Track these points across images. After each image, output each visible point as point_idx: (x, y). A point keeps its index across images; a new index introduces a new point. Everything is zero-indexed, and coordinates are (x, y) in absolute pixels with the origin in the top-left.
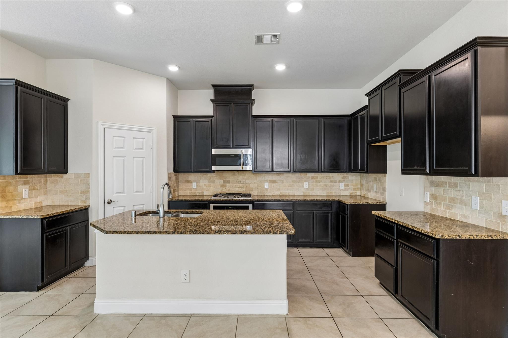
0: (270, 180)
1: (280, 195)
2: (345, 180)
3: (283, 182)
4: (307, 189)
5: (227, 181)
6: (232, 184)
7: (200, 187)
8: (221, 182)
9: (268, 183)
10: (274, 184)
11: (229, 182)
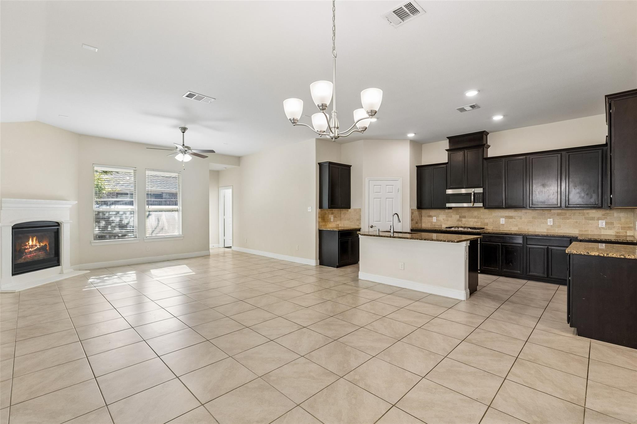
0: (506, 216)
1: (518, 230)
2: (608, 217)
3: (521, 218)
6: (467, 219)
7: (439, 220)
8: (458, 217)
9: (504, 219)
10: (511, 220)
11: (465, 217)
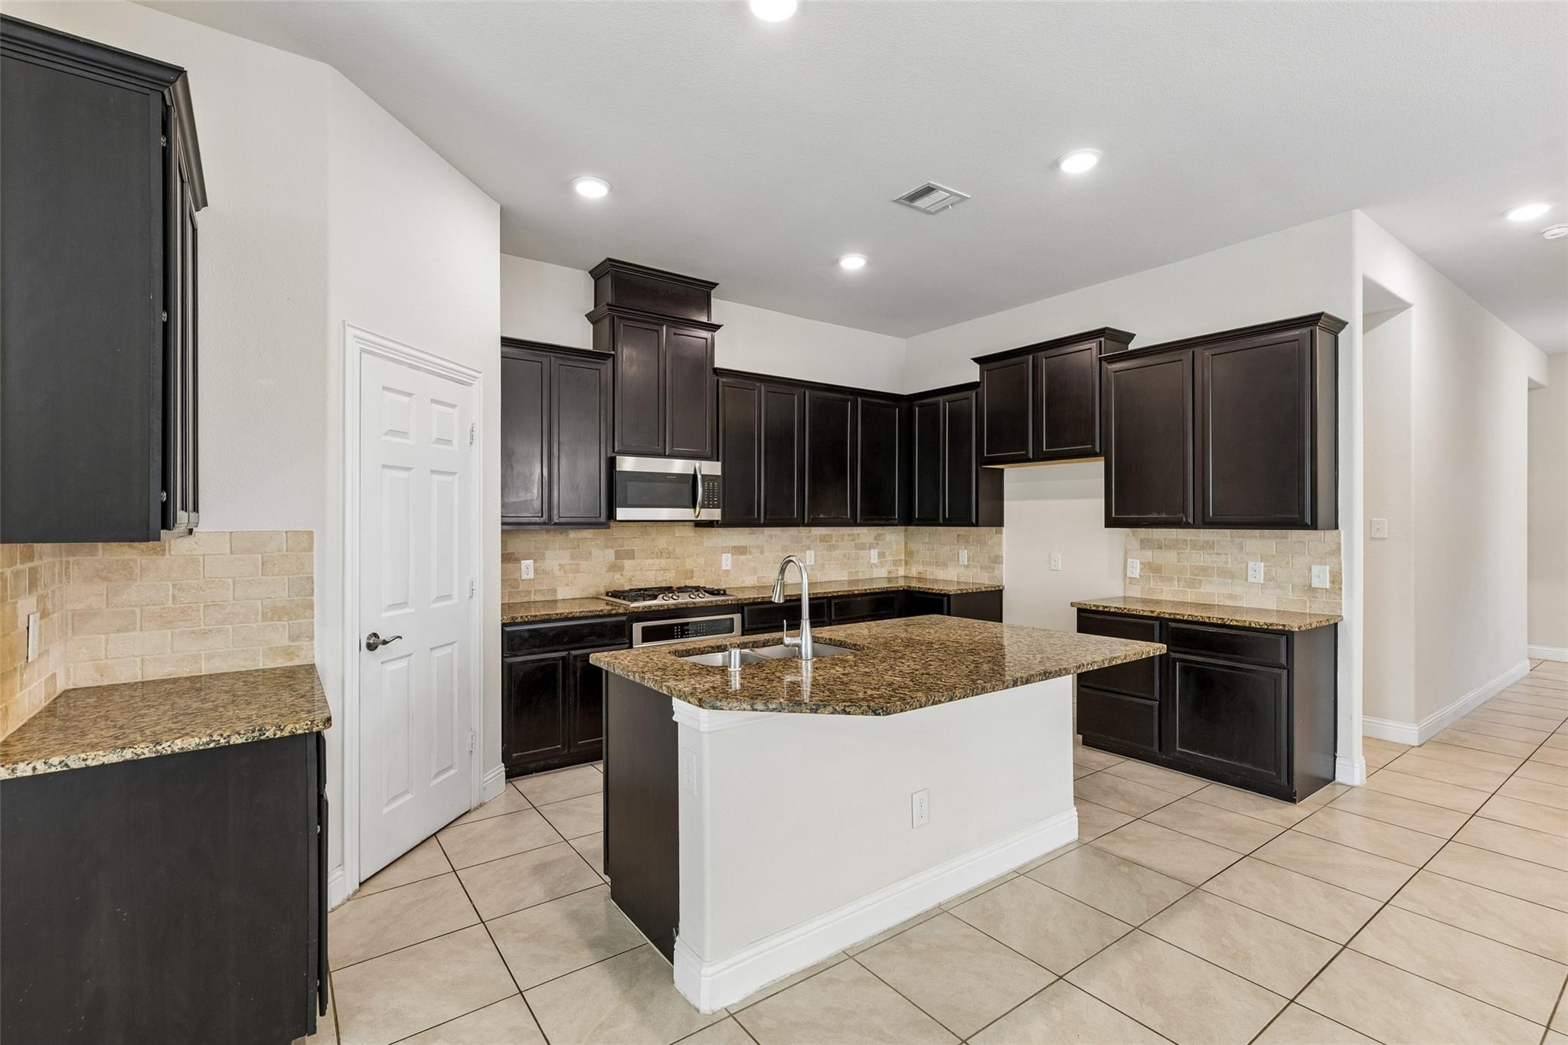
1: (757, 584)
2: (880, 542)
3: (762, 552)
4: (812, 566)
5: (627, 552)
6: (639, 561)
7: (545, 572)
8: (610, 554)
9: (730, 555)
10: (742, 557)
11: (631, 555)
